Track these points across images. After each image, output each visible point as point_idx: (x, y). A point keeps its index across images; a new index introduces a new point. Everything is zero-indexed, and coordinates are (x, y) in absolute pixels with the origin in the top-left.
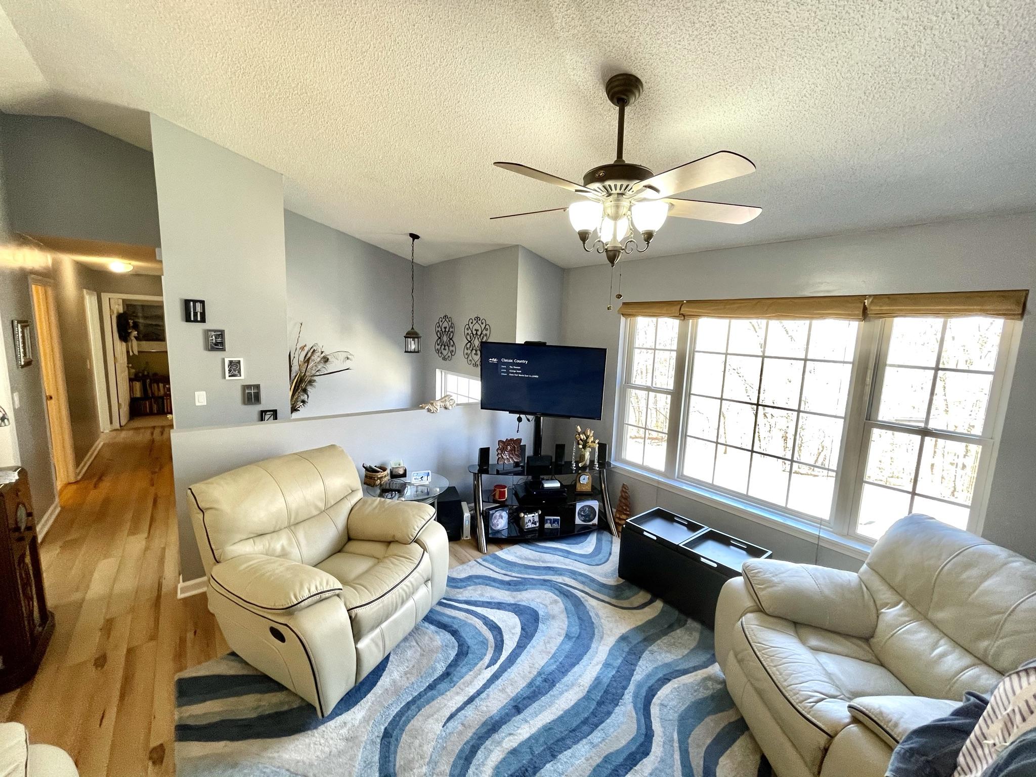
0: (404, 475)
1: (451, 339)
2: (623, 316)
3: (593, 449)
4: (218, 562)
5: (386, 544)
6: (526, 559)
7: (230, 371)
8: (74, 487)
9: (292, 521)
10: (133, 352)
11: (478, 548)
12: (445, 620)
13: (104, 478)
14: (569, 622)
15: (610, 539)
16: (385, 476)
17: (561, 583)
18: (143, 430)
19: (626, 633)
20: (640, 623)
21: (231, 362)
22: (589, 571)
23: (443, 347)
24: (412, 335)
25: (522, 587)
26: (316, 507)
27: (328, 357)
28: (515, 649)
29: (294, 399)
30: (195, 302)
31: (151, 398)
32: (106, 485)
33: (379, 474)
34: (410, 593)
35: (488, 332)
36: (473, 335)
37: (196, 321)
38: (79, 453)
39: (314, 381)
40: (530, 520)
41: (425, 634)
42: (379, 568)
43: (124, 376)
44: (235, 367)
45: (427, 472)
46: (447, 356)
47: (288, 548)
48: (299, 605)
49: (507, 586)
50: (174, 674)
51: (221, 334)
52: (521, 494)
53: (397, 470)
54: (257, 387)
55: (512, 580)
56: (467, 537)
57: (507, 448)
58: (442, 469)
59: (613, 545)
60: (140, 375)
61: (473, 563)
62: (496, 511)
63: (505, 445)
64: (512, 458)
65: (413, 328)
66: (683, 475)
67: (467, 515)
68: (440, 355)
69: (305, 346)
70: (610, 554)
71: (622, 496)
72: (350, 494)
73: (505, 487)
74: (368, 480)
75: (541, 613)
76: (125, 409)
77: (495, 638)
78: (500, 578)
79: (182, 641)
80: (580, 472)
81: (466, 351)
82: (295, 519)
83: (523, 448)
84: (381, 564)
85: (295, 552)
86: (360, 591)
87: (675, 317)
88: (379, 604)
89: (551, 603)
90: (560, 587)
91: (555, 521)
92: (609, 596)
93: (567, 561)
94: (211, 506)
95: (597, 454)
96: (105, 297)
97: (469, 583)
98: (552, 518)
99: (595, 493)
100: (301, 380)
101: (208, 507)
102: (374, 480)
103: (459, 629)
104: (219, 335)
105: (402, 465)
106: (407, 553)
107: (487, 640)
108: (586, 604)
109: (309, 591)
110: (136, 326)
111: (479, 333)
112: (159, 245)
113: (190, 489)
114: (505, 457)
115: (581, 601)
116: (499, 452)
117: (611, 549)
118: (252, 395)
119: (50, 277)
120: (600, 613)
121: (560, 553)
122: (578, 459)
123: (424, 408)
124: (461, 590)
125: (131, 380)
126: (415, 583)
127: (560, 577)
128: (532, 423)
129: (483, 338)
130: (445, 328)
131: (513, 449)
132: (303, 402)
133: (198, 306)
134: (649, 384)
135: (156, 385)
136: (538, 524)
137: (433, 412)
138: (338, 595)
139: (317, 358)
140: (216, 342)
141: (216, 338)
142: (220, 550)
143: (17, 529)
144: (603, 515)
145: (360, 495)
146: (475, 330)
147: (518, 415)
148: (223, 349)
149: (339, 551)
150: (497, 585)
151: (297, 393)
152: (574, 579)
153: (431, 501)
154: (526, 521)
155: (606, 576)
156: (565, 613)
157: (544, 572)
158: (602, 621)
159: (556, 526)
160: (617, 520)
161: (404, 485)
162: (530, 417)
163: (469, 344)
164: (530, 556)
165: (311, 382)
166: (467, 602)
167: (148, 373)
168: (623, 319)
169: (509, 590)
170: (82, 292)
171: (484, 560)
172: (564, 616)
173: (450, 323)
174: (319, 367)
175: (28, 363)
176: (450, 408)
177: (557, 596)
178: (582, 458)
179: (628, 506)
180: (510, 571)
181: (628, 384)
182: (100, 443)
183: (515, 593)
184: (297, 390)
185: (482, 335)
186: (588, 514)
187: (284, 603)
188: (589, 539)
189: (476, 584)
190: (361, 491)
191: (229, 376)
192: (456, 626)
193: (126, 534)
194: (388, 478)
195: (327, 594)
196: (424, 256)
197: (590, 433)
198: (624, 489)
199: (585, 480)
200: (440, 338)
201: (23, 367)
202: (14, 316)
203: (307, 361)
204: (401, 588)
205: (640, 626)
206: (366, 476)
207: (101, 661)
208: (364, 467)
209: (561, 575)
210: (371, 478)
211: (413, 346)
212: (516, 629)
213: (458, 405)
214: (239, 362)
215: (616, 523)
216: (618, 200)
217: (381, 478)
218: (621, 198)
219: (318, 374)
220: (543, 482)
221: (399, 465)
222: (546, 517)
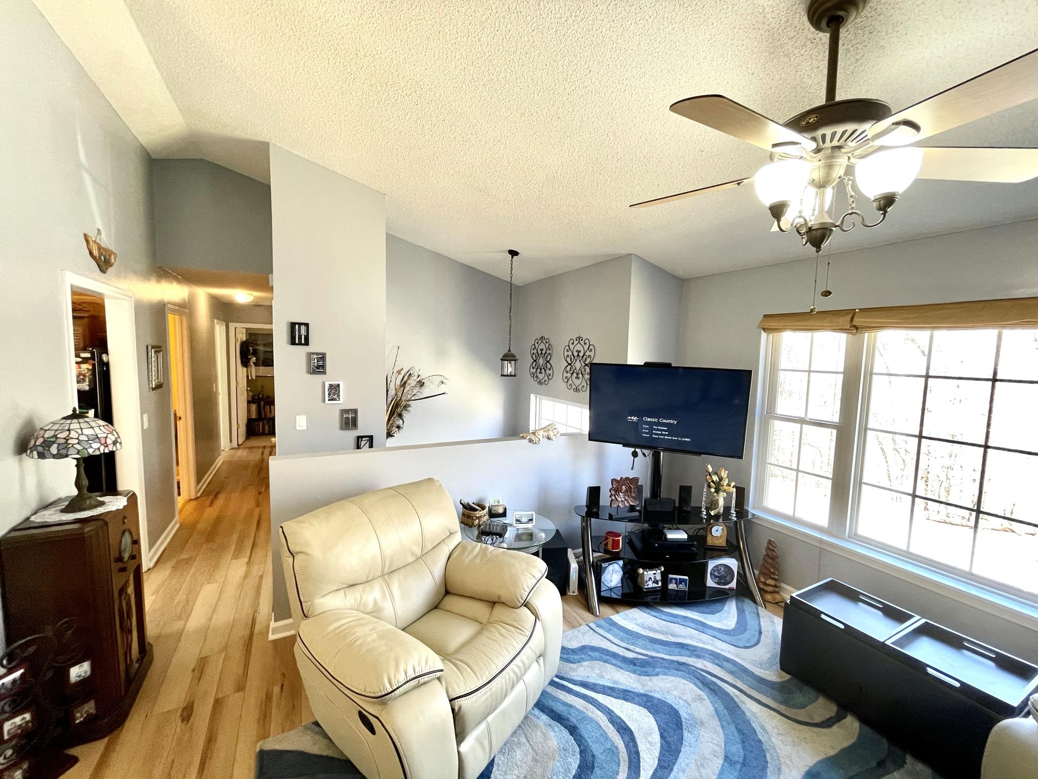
0: (504, 515)
1: (548, 362)
2: (765, 332)
3: (729, 494)
4: (306, 617)
5: (490, 604)
6: (651, 629)
7: (329, 394)
8: (194, 503)
9: (386, 570)
10: (251, 376)
11: (589, 609)
12: (559, 708)
13: (219, 496)
14: (725, 735)
15: (755, 611)
16: (484, 516)
17: (701, 670)
18: (255, 450)
19: (815, 765)
20: (832, 753)
21: (331, 386)
22: (737, 655)
23: (539, 370)
24: (509, 357)
25: (650, 670)
26: (413, 554)
27: (423, 381)
28: (656, 770)
29: (390, 425)
30: (300, 324)
31: (264, 419)
32: (220, 502)
33: (476, 513)
34: (521, 674)
35: (592, 354)
36: (574, 356)
37: (300, 344)
38: (201, 471)
39: (409, 406)
40: (651, 577)
41: (536, 726)
42: (484, 638)
43: (243, 398)
44: (334, 390)
45: (530, 513)
46: (543, 381)
47: (381, 603)
48: (393, 694)
49: (631, 666)
50: (257, 742)
51: (322, 357)
52: (638, 544)
53: (496, 508)
54: (355, 411)
55: (637, 658)
56: (573, 592)
57: (621, 488)
58: (544, 509)
59: (762, 620)
60: (256, 397)
61: (584, 628)
62: (609, 565)
63: (618, 485)
64: (627, 500)
65: (509, 350)
66: (856, 535)
67: (574, 566)
68: (536, 379)
69: (402, 369)
70: (760, 633)
71: (767, 555)
72: (448, 537)
73: (619, 535)
74: (466, 520)
75: (683, 714)
76: (243, 429)
77: (627, 746)
78: (621, 653)
79: (268, 697)
80: (712, 521)
81: (565, 375)
82: (390, 567)
83: (640, 489)
84: (486, 634)
85: (388, 609)
86: (464, 673)
87: (842, 330)
88: (486, 693)
89: (694, 700)
90: (701, 675)
91: (682, 581)
92: (774, 699)
93: (704, 637)
94: (303, 550)
95: (734, 502)
96: (232, 326)
97: (583, 656)
98: (678, 577)
99: (732, 549)
100: (397, 405)
101: (299, 550)
102: (473, 519)
103: (578, 725)
104: (321, 358)
105: (501, 503)
106: (515, 621)
107: (617, 748)
108: (743, 707)
109: (406, 674)
110: (255, 353)
111: (581, 354)
112: (272, 273)
113: (281, 527)
114: (619, 499)
115: (736, 703)
116: (613, 492)
117: (760, 625)
118: (349, 420)
119: (186, 309)
120: (768, 727)
121: (692, 625)
122: (709, 505)
123: (525, 438)
124: (574, 666)
125: (249, 402)
126: (526, 662)
127: (699, 660)
128: (649, 460)
129: (586, 360)
130: (542, 350)
131: (629, 490)
132: (398, 427)
133: (303, 328)
134: (803, 415)
135: (268, 407)
136: (660, 584)
137: (536, 443)
138: (439, 679)
139: (412, 382)
140: (318, 365)
141: (318, 361)
142: (309, 603)
143: (120, 559)
144: (742, 577)
145: (458, 538)
146: (577, 351)
147: (633, 449)
148: (324, 373)
149: (436, 607)
150: (619, 663)
151: (393, 418)
152: (718, 665)
153: (534, 550)
154: (646, 578)
155: (761, 665)
156: (716, 718)
157: (677, 650)
158: (774, 740)
159: (682, 587)
160: (762, 586)
161: (505, 527)
162: (646, 452)
163: (570, 366)
164: (655, 626)
165: (406, 407)
166: (584, 685)
167: (263, 396)
168: (764, 335)
169: (634, 672)
170: (212, 322)
171: (598, 626)
172: (716, 723)
173: (547, 345)
174: (415, 392)
175: (159, 386)
176: (554, 438)
177: (700, 689)
178: (713, 504)
179: (776, 569)
180: (633, 644)
181: (770, 413)
182: (219, 461)
183: (643, 678)
184: (393, 415)
185: (585, 357)
186: (724, 575)
187: (377, 690)
188: (726, 608)
189: (593, 659)
190: (459, 533)
191: (329, 400)
192: (574, 720)
193: (230, 559)
194: (487, 517)
195: (426, 678)
196: (522, 274)
197: (724, 474)
198: (771, 547)
199: (718, 532)
200: (535, 361)
201: (153, 389)
202: (150, 341)
203: (403, 385)
204: (512, 669)
205: (834, 756)
206: (463, 515)
207: (187, 713)
208: (461, 503)
209: (699, 657)
210: (469, 517)
211: (509, 368)
212: (653, 735)
213: (562, 435)
214: (338, 385)
215: (760, 590)
216: (832, 157)
217: (479, 518)
218: (837, 153)
219: (413, 398)
220: (666, 531)
221: (498, 502)
222: (671, 576)
